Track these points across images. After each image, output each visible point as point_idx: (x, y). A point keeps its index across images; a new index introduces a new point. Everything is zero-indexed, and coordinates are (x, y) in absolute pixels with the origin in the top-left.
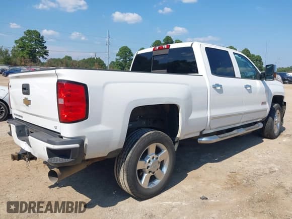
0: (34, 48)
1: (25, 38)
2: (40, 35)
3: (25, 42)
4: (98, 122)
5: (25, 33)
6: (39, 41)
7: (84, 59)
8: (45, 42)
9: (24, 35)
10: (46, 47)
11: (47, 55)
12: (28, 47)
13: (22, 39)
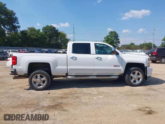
0: (113, 40)
1: (109, 35)
2: (116, 33)
3: (109, 38)
4: (19, 66)
5: (109, 33)
6: (116, 36)
7: (141, 44)
8: (119, 37)
9: (109, 34)
10: (119, 39)
11: (120, 43)
12: (110, 40)
13: (107, 36)
